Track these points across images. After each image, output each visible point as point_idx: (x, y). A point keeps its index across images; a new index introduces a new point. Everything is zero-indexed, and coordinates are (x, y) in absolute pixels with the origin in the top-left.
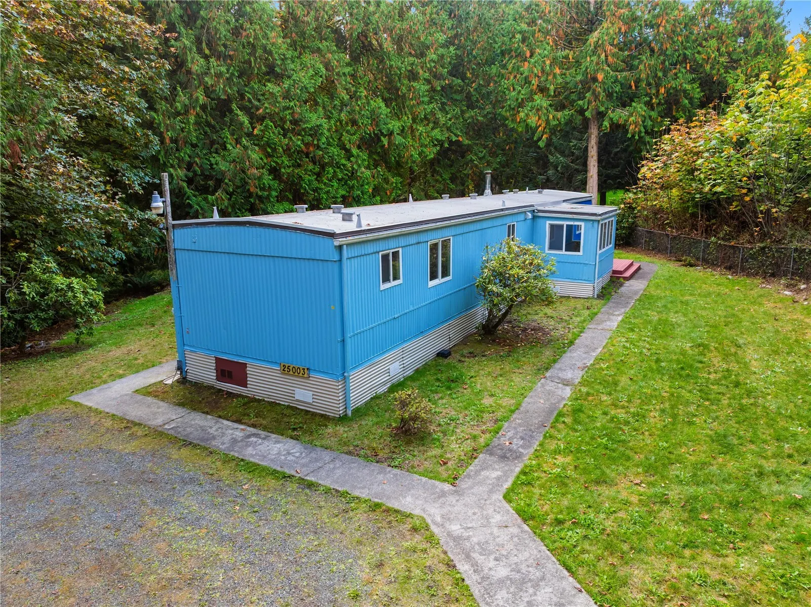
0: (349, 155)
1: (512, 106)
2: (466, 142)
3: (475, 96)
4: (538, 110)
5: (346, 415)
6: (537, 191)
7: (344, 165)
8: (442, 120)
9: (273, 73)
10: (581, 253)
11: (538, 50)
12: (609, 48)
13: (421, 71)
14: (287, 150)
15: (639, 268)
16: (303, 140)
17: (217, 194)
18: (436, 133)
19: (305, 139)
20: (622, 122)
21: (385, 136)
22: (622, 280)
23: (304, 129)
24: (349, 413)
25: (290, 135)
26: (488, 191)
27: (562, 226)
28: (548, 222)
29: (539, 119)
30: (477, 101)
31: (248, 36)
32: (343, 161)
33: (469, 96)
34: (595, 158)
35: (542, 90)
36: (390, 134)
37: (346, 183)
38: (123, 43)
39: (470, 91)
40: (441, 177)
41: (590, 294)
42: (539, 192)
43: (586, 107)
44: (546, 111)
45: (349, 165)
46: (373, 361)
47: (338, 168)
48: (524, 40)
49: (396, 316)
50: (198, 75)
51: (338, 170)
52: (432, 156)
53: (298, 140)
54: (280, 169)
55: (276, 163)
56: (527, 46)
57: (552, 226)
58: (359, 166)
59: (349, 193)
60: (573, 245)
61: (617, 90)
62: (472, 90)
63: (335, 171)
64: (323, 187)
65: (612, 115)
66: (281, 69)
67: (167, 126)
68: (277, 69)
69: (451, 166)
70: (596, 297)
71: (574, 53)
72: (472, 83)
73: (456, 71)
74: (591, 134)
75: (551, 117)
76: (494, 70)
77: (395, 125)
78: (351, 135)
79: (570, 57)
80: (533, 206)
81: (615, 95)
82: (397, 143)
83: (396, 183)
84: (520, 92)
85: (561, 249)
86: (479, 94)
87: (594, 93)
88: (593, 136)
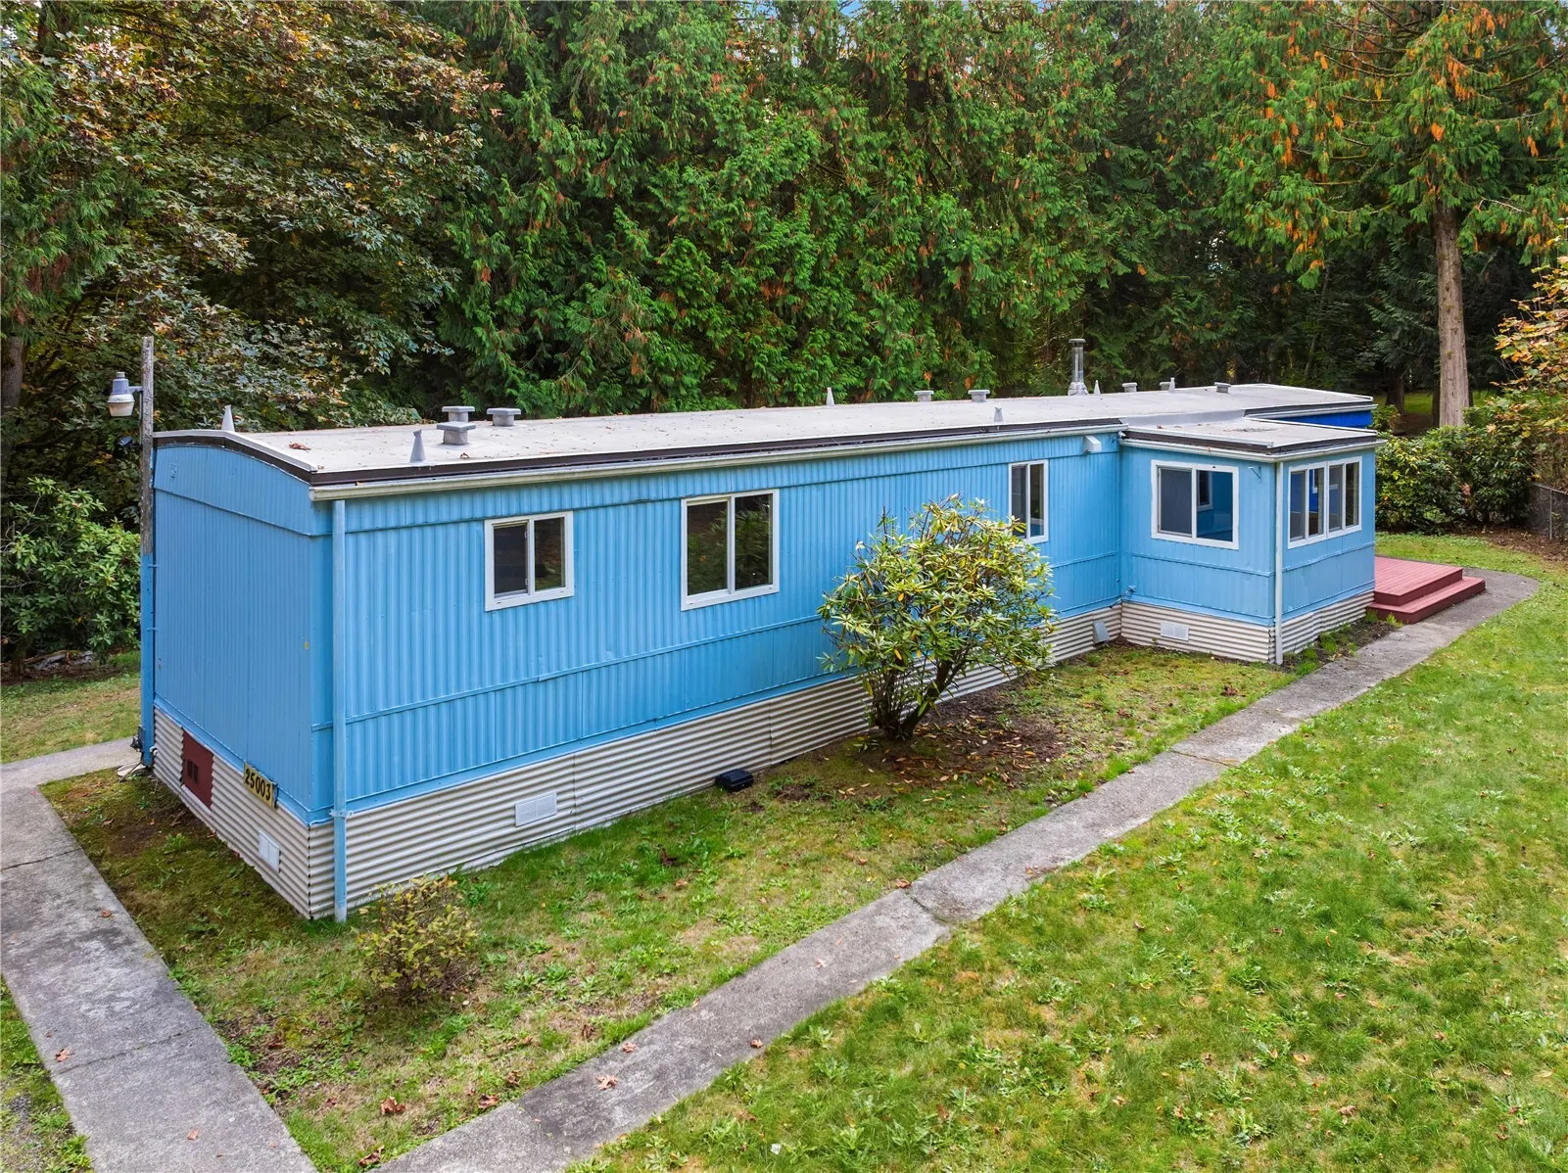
0: (865, 301)
1: (1238, 201)
2: (1156, 277)
3: (1175, 182)
4: (1292, 208)
5: (331, 918)
6: (1213, 388)
7: (854, 325)
8: (1094, 233)
9: (709, 149)
10: (1234, 545)
11: (1294, 82)
12: (1455, 66)
13: (1038, 135)
14: (721, 295)
15: (1479, 589)
16: (757, 276)
17: (561, 379)
18: (1077, 259)
19: (761, 272)
20: (1505, 230)
21: (952, 266)
22: (1392, 620)
23: (760, 253)
24: (341, 914)
25: (726, 263)
26: (1078, 384)
27: (1187, 474)
28: (1156, 463)
29: (1295, 227)
30: (1181, 190)
31: (656, 82)
32: (853, 317)
33: (1161, 181)
34: (1457, 312)
35: (1304, 163)
36: (966, 262)
37: (858, 362)
38: (400, 104)
39: (1161, 172)
40: (1102, 351)
41: (1261, 653)
42: (1220, 390)
43: (1412, 199)
44: (1309, 210)
45: (866, 325)
46: (445, 785)
47: (842, 330)
48: (1260, 64)
49: (543, 676)
50: (547, 156)
51: (839, 335)
52: (1066, 307)
53: (746, 274)
54: (705, 331)
55: (697, 319)
56: (1269, 74)
57: (1166, 474)
58: (889, 326)
59: (866, 380)
60: (1217, 525)
61: (1489, 157)
62: (1166, 170)
63: (833, 337)
64: (802, 368)
65: (1481, 215)
66: (727, 141)
67: (476, 247)
68: (720, 142)
69: (1128, 327)
70: (1280, 661)
71: (1388, 85)
72: (1168, 155)
73: (1133, 130)
74: (1443, 258)
75: (1326, 221)
76: (1203, 125)
77: (975, 244)
78: (876, 264)
79: (1378, 93)
80: (1117, 421)
81: (1485, 168)
82: (978, 279)
83: (981, 364)
84: (1251, 170)
85: (1189, 531)
86: (1184, 177)
87: (1430, 168)
88: (1446, 263)
